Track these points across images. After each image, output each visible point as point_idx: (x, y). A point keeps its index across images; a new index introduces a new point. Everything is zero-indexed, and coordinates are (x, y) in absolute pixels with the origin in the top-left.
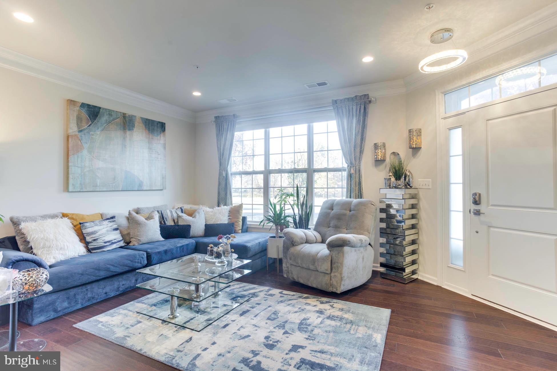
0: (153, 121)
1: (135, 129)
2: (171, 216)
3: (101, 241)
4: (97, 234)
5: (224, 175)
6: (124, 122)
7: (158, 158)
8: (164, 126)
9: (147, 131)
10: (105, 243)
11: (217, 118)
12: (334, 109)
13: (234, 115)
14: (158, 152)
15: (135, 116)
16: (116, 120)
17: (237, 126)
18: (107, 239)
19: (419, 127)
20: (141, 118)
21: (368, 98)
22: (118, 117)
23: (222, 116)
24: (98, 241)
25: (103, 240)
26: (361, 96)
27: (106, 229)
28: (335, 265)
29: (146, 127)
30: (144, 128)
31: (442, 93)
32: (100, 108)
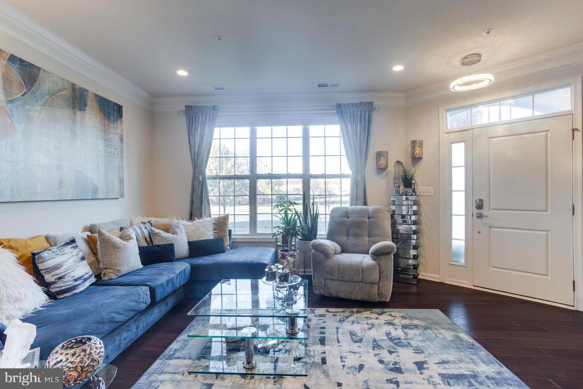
0: (108, 101)
1: (87, 110)
2: (142, 234)
3: (70, 278)
4: (62, 268)
5: (201, 180)
6: (72, 97)
7: (115, 154)
8: (121, 110)
9: (102, 114)
10: (76, 280)
11: (187, 107)
12: (338, 113)
13: (214, 107)
14: (115, 146)
15: (87, 91)
16: (62, 92)
17: (218, 120)
18: (77, 274)
19: (421, 139)
20: (95, 94)
21: (372, 106)
22: (65, 87)
23: (196, 106)
24: (65, 280)
25: (72, 277)
26: (365, 103)
27: (72, 260)
28: (383, 274)
29: (100, 109)
30: (99, 110)
31: (445, 110)
32: (39, 69)
